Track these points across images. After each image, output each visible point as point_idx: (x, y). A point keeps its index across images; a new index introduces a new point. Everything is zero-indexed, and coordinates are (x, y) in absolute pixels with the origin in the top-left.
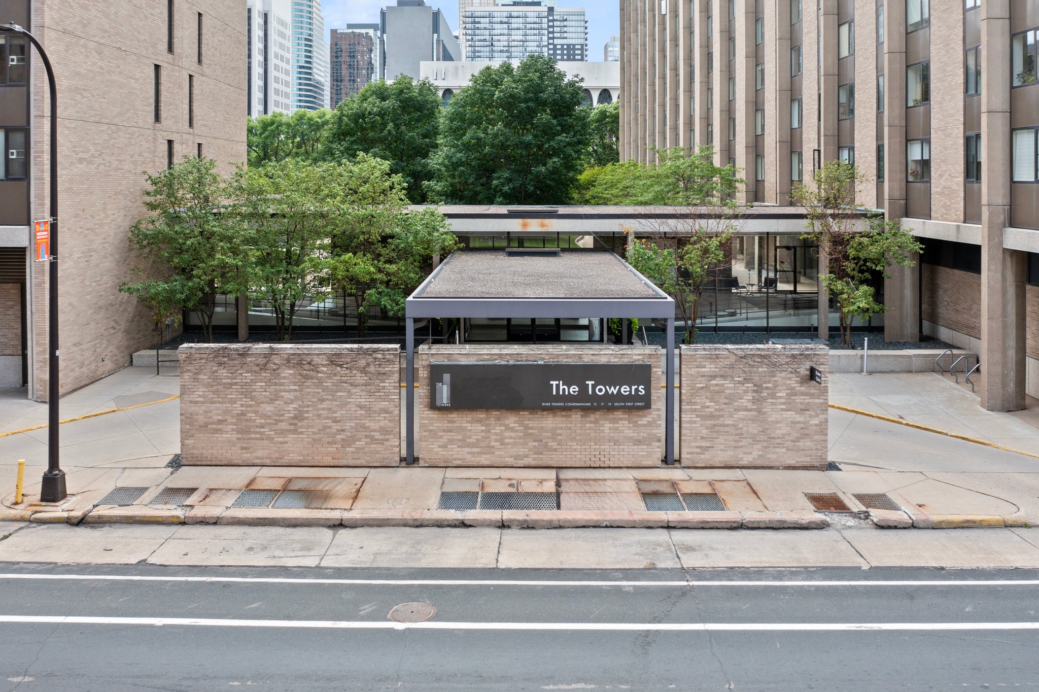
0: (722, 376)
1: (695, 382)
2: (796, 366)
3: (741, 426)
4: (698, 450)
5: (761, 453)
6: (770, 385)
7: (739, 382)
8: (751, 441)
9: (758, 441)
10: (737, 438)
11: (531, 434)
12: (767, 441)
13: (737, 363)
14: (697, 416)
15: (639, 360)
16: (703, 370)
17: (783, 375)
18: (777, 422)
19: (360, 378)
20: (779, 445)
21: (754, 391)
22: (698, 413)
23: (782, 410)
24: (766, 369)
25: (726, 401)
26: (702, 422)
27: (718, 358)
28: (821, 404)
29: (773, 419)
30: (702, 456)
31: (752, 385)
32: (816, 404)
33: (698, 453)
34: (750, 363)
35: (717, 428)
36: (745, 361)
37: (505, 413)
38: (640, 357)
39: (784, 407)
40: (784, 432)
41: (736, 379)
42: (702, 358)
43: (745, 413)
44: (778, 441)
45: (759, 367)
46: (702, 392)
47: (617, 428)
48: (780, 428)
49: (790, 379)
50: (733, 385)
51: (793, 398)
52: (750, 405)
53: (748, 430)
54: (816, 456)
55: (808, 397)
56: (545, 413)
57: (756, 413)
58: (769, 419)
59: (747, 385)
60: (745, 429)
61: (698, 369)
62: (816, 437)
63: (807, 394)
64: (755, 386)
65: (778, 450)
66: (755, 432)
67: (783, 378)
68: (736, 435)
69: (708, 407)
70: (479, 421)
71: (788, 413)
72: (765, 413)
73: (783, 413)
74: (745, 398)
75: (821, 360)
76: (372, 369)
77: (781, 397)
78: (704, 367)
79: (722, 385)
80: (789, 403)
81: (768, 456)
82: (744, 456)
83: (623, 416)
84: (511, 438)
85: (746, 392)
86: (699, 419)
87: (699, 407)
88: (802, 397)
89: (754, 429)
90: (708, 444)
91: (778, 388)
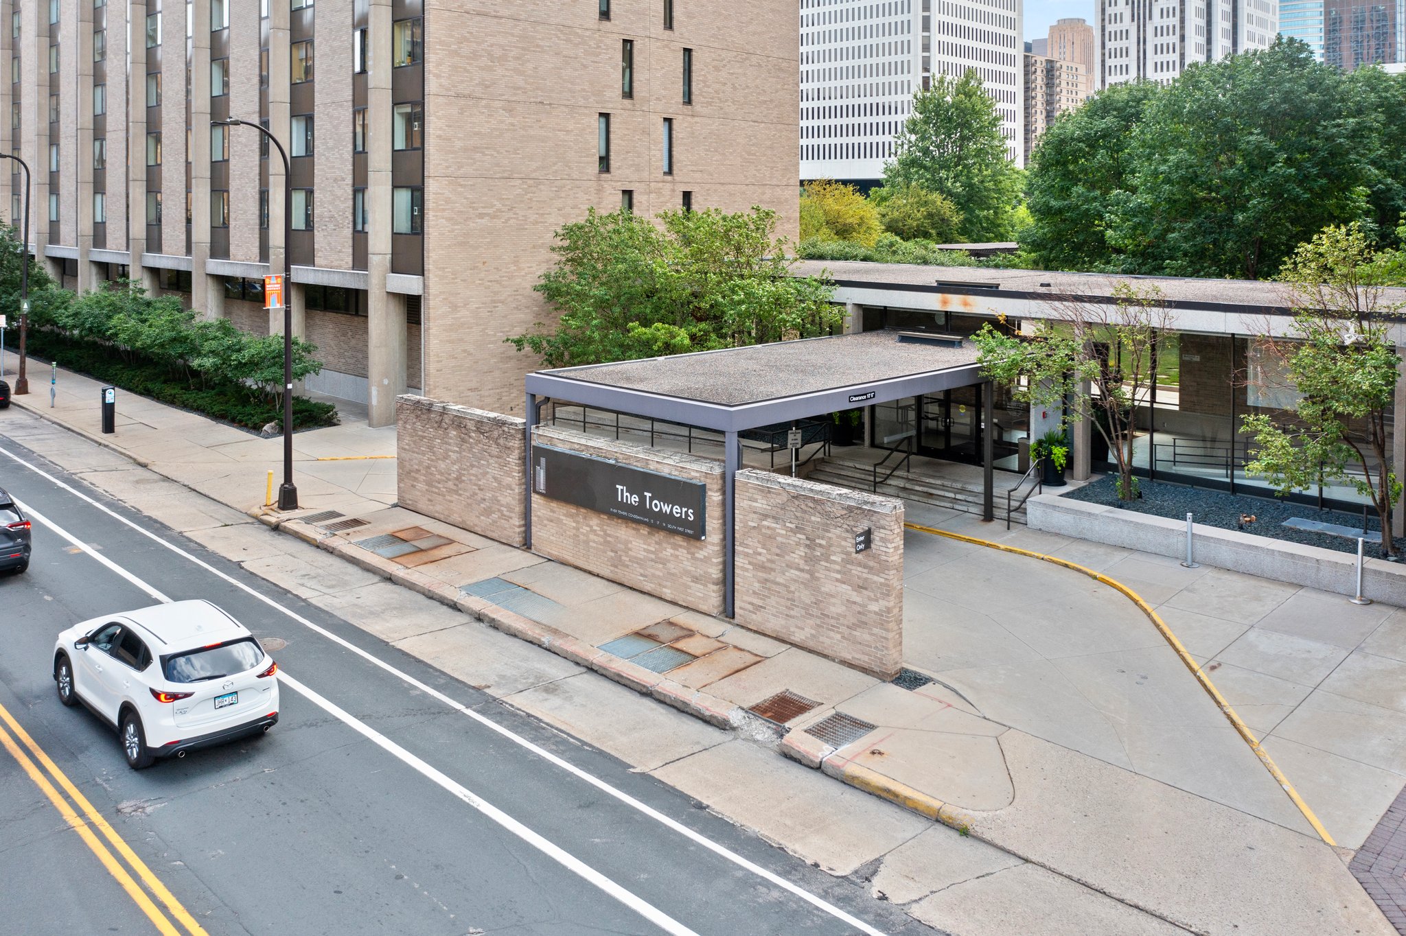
0: (774, 517)
1: (747, 518)
2: (852, 523)
3: (792, 589)
4: (750, 607)
5: (813, 632)
6: (823, 542)
7: (791, 530)
8: (803, 612)
9: (810, 615)
10: (789, 603)
11: (609, 542)
12: (819, 618)
13: (789, 504)
14: (750, 563)
15: (696, 478)
16: (755, 504)
17: (838, 531)
18: (832, 596)
19: (494, 450)
20: (833, 628)
21: (807, 546)
22: (751, 560)
23: (837, 580)
24: (819, 520)
25: (778, 551)
26: (755, 573)
27: (769, 492)
28: (881, 584)
29: (827, 590)
30: (754, 616)
31: (804, 537)
32: (875, 582)
33: (750, 611)
34: (803, 507)
35: (768, 585)
36: (797, 503)
37: (591, 514)
38: (698, 475)
39: (839, 576)
40: (839, 611)
41: (788, 525)
42: (755, 489)
43: (797, 573)
44: (832, 622)
45: (812, 515)
46: (754, 533)
47: (677, 556)
48: (834, 605)
49: (845, 539)
50: (784, 532)
51: (849, 566)
52: (802, 564)
53: (800, 597)
54: (876, 657)
55: (866, 571)
56: (620, 521)
57: (807, 576)
58: (823, 589)
59: (798, 535)
60: (797, 594)
61: (750, 503)
62: (875, 630)
63: (865, 567)
64: (808, 539)
65: (832, 634)
66: (808, 601)
67: (838, 537)
68: (788, 599)
69: (760, 554)
70: (571, 516)
71: (844, 586)
72: (818, 579)
73: (838, 584)
74: (797, 552)
75: (882, 522)
76: (501, 441)
77: (835, 562)
78: (756, 501)
79: (774, 529)
80: (844, 573)
81: (821, 639)
82: (797, 630)
83: (682, 543)
84: (594, 542)
85: (798, 544)
86: (751, 567)
87: (751, 551)
88: (859, 569)
89: (805, 596)
90: (760, 603)
91: (832, 549)
